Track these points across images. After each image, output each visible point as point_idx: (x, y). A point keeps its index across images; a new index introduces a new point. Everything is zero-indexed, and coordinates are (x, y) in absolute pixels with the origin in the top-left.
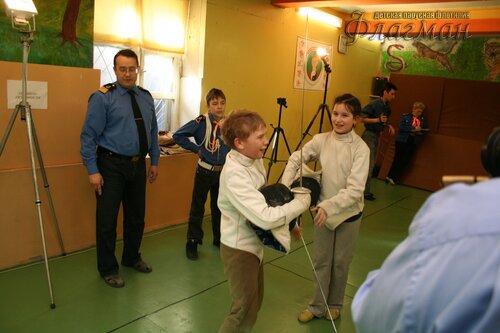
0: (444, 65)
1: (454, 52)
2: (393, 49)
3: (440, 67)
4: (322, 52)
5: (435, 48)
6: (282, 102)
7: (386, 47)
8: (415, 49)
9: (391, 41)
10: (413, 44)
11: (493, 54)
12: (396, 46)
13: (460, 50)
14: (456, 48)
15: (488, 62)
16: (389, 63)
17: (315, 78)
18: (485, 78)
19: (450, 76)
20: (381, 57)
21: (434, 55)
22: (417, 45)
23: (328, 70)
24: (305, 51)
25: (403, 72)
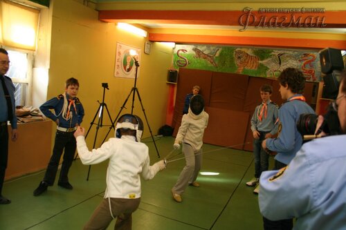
0: (212, 63)
1: (217, 55)
2: (181, 52)
3: (210, 65)
4: (133, 53)
5: (206, 52)
6: (105, 86)
7: (176, 51)
8: (194, 53)
9: (179, 47)
10: (193, 49)
11: (239, 58)
12: (183, 50)
13: (221, 55)
14: (218, 53)
15: (237, 62)
16: (178, 61)
17: (129, 70)
18: (236, 72)
19: (215, 70)
20: (173, 57)
21: (206, 57)
22: (195, 50)
23: (137, 65)
24: (122, 51)
25: (187, 67)
